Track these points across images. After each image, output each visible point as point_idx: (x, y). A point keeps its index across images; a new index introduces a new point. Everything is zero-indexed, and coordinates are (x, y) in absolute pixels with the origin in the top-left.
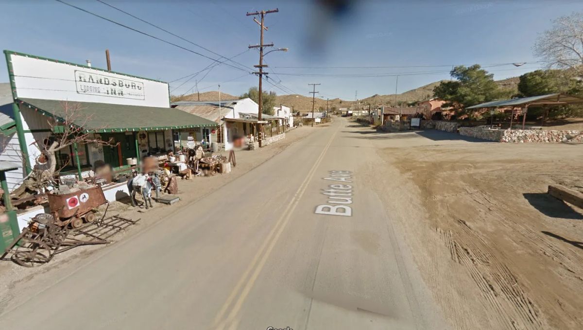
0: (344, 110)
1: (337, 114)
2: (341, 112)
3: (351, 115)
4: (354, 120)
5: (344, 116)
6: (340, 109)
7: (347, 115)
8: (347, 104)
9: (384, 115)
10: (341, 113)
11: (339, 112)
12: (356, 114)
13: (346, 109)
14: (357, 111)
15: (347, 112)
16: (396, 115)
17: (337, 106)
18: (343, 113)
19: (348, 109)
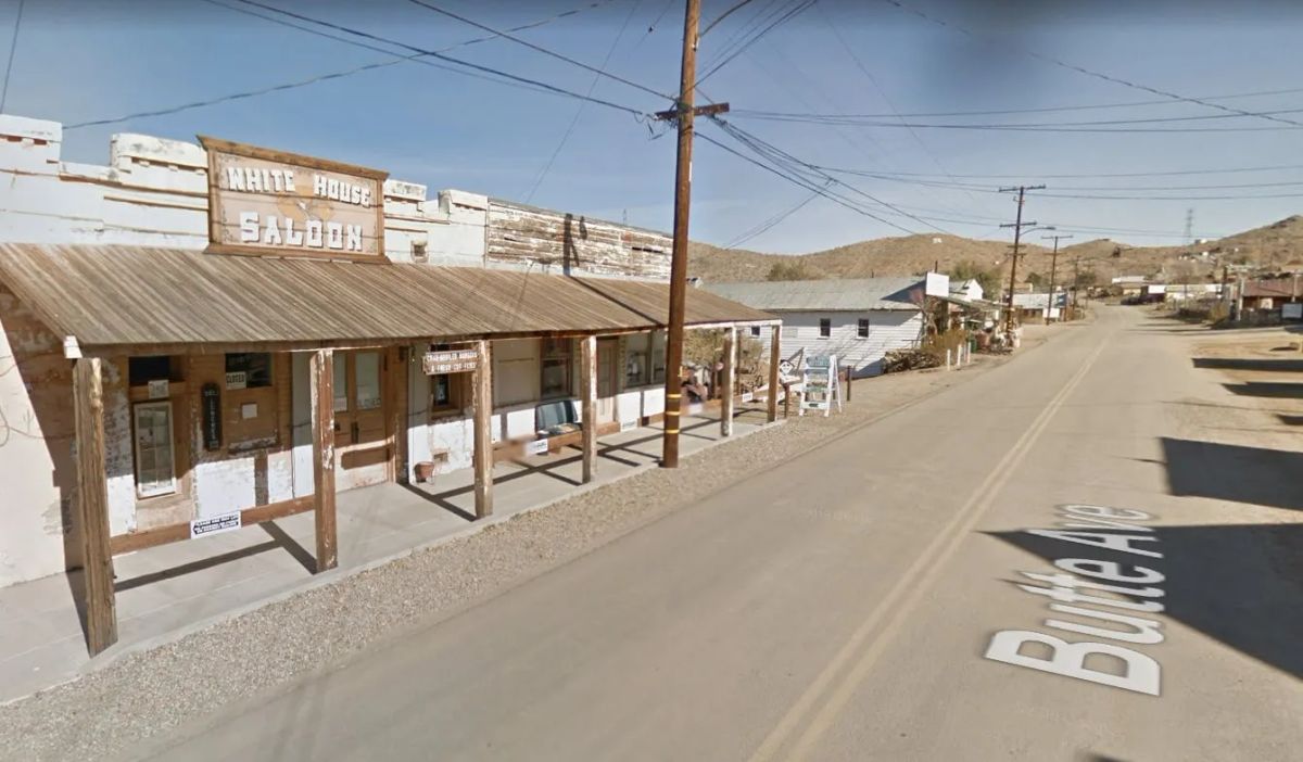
0: (1132, 282)
1: (1104, 295)
2: (1119, 289)
3: (1160, 298)
4: (1169, 313)
5: (1131, 302)
6: (1115, 280)
7: (1144, 299)
8: (1146, 260)
9: (1245, 298)
10: (1121, 293)
11: (1109, 291)
12: (1178, 296)
13: (1140, 279)
14: (1182, 287)
15: (1145, 289)
16: (1262, 297)
17: (1101, 268)
18: (1126, 292)
19: (1151, 278)
